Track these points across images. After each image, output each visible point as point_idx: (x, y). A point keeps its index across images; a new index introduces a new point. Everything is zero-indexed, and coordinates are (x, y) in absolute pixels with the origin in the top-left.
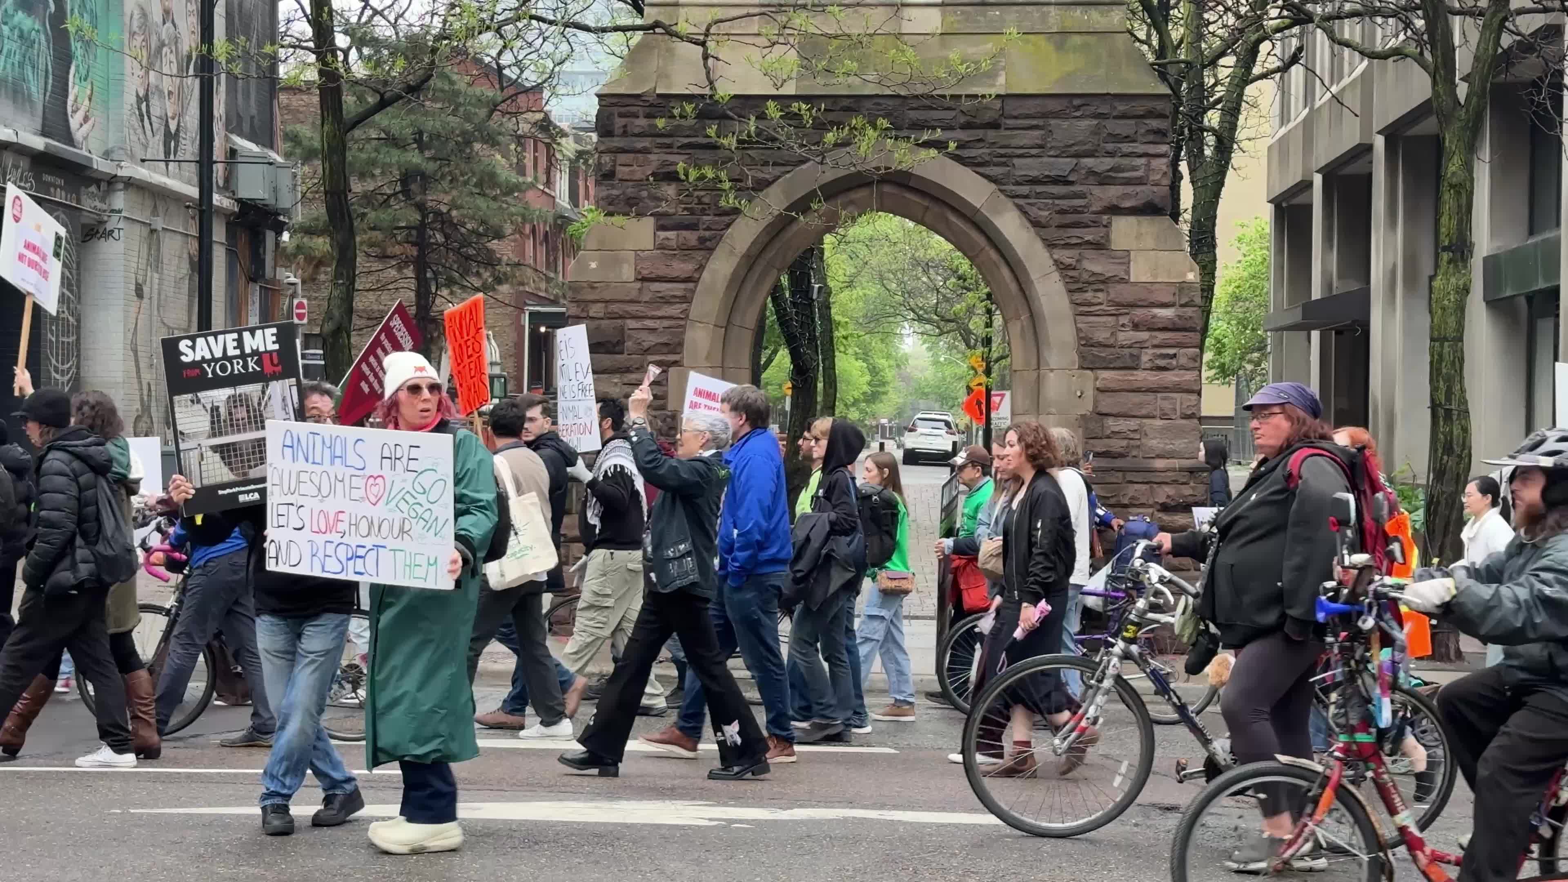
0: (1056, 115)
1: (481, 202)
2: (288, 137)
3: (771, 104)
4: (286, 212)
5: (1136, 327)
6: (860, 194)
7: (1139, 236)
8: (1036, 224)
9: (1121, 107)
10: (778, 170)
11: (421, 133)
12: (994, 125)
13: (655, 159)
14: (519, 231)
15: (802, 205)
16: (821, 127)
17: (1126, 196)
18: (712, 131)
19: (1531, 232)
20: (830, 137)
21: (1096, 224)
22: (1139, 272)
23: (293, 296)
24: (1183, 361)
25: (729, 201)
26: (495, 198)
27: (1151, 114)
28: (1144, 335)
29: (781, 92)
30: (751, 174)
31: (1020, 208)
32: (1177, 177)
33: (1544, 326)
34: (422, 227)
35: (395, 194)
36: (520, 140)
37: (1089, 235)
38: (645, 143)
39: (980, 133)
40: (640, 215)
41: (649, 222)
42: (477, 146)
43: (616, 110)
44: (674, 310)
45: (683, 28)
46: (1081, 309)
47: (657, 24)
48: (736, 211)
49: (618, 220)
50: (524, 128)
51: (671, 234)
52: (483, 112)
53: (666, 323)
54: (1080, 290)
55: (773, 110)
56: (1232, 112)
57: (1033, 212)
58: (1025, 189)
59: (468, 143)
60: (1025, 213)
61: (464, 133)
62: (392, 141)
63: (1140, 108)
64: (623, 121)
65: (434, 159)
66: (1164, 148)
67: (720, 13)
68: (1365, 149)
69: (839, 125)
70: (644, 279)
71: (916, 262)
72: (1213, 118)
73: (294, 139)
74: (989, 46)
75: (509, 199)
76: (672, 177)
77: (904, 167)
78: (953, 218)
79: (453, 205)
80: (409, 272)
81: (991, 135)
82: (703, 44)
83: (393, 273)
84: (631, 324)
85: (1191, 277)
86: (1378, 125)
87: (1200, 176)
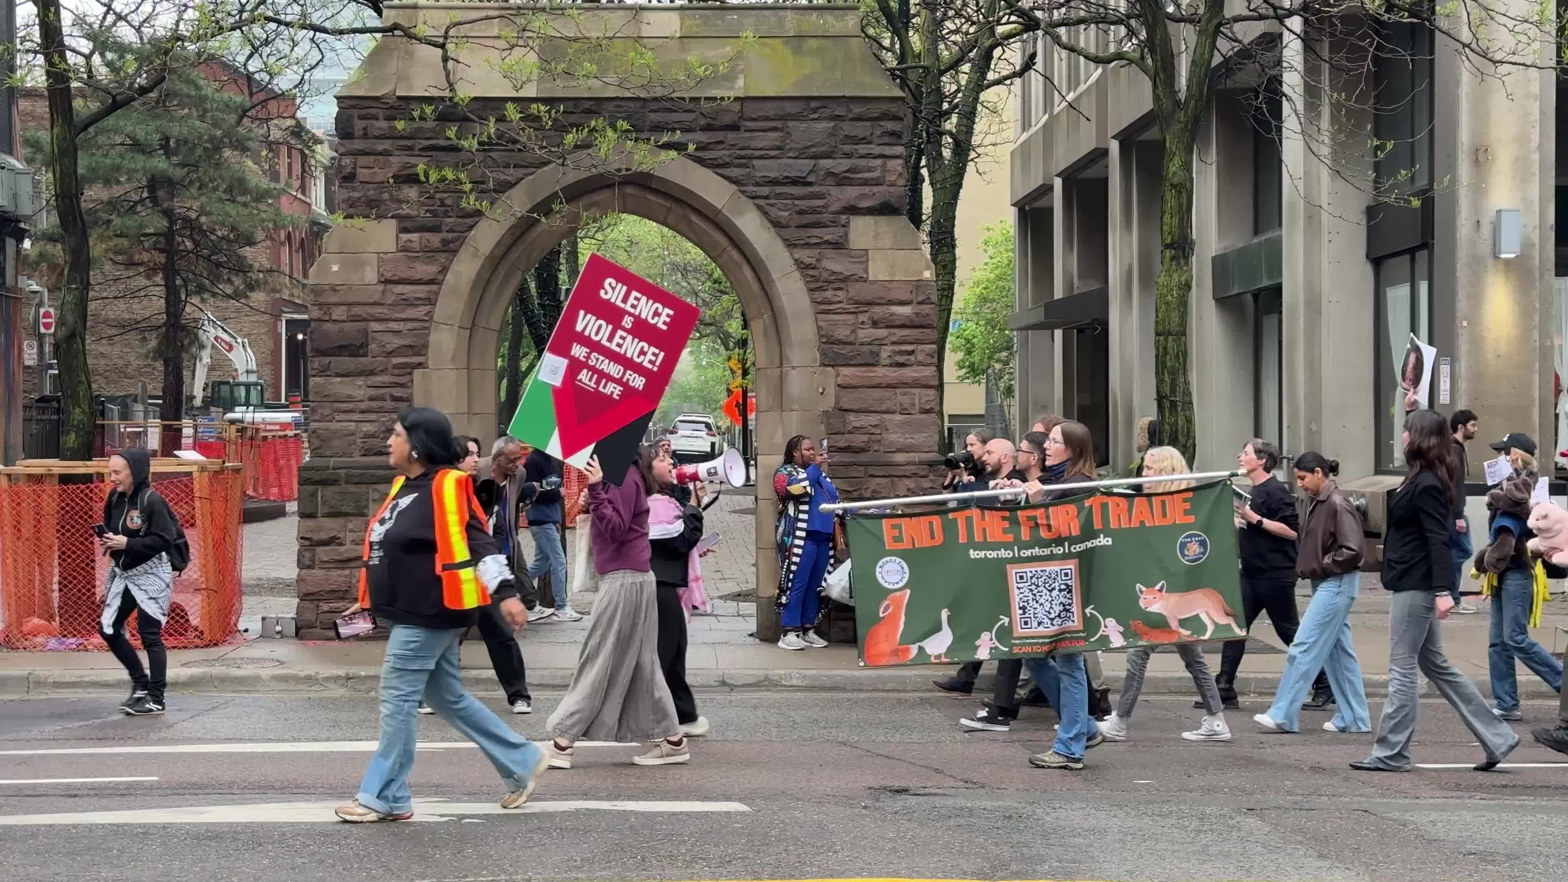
0: (795, 117)
1: (230, 208)
2: (27, 142)
3: (510, 106)
4: (27, 219)
5: (875, 324)
6: (601, 196)
7: (876, 236)
8: (776, 224)
9: (857, 110)
10: (520, 172)
11: (167, 139)
12: (734, 127)
13: (396, 161)
14: (269, 237)
15: (544, 207)
16: (561, 128)
17: (863, 196)
18: (451, 133)
19: (1256, 232)
20: (570, 139)
21: (835, 223)
22: (877, 271)
23: (40, 305)
24: (921, 357)
25: (471, 202)
26: (245, 205)
27: (887, 117)
28: (882, 332)
29: (521, 94)
30: (493, 177)
31: (759, 208)
33: (1269, 322)
34: (169, 235)
35: (142, 201)
36: (272, 145)
37: (828, 235)
38: (386, 145)
39: (720, 135)
40: (380, 217)
41: (390, 226)
42: (227, 153)
43: (356, 112)
44: (419, 312)
45: (422, 30)
46: (822, 308)
47: (395, 27)
48: (478, 213)
49: (359, 222)
50: (276, 134)
51: (414, 237)
52: (232, 118)
53: (410, 325)
54: (820, 289)
55: (512, 112)
56: (970, 116)
57: (774, 212)
58: (765, 190)
59: (218, 149)
60: (765, 213)
61: (212, 139)
62: (137, 146)
63: (876, 110)
64: (363, 123)
65: (183, 165)
66: (899, 150)
67: (459, 16)
68: (1101, 154)
69: (579, 126)
70: (387, 282)
72: (951, 123)
73: (34, 144)
74: (728, 49)
75: (262, 207)
76: (413, 179)
77: (644, 168)
78: (695, 219)
79: (202, 212)
80: (159, 279)
81: (731, 137)
82: (442, 46)
83: (142, 281)
84: (375, 326)
85: (927, 275)
86: (1113, 130)
87: (939, 176)
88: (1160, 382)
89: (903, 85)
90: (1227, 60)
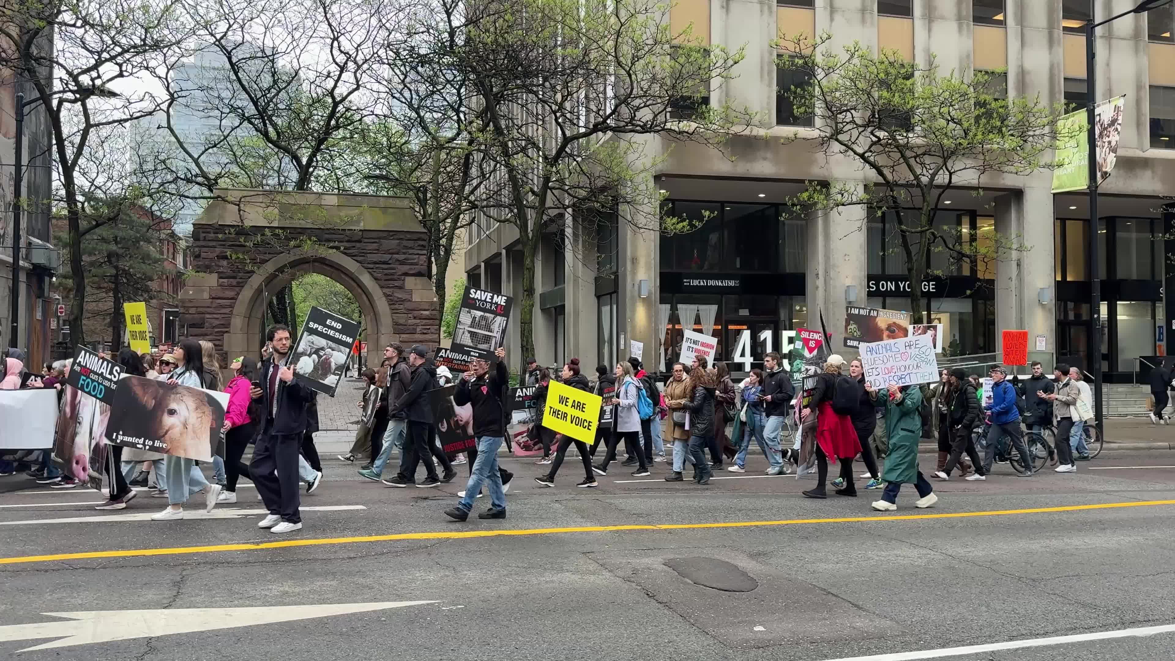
0: (385, 238)
1: (143, 265)
2: (55, 238)
3: (267, 230)
4: (54, 269)
5: (415, 318)
6: (306, 266)
7: (416, 284)
8: (376, 279)
9: (409, 236)
10: (271, 256)
11: (116, 237)
12: (359, 241)
13: (218, 250)
14: (160, 278)
15: (281, 270)
16: (288, 239)
17: (411, 269)
18: (242, 240)
19: (556, 286)
20: (292, 243)
21: (399, 279)
22: (416, 298)
23: (58, 304)
24: (433, 331)
25: (250, 268)
26: (149, 264)
27: (419, 239)
28: (418, 321)
29: (272, 225)
30: (259, 257)
31: (369, 272)
32: (430, 263)
33: (560, 318)
34: (116, 276)
35: (105, 262)
36: (161, 241)
37: (396, 284)
38: (214, 243)
39: (353, 244)
40: (211, 272)
41: (215, 276)
42: (142, 243)
43: (201, 230)
44: (227, 311)
45: (230, 198)
46: (394, 311)
47: (219, 197)
48: (253, 272)
49: (201, 274)
50: (163, 236)
51: (225, 280)
52: (145, 229)
53: (223, 316)
54: (393, 304)
55: (267, 232)
56: (450, 239)
57: (375, 274)
58: (371, 266)
59: (138, 242)
60: (372, 275)
61: (136, 238)
62: (103, 240)
63: (415, 237)
64: (204, 235)
65: (123, 248)
66: (425, 252)
67: (245, 193)
68: (499, 254)
69: (295, 239)
70: (213, 298)
71: (331, 292)
72: (443, 241)
73: (59, 239)
74: (357, 211)
75: (156, 265)
76: (225, 258)
77: (323, 256)
78: (343, 276)
79: (131, 267)
80: (111, 294)
81: (358, 245)
82: (238, 205)
83: (104, 295)
84: (208, 316)
85: (435, 299)
86: (503, 246)
87: (439, 262)
88: (522, 340)
89: (425, 226)
90: (545, 222)
